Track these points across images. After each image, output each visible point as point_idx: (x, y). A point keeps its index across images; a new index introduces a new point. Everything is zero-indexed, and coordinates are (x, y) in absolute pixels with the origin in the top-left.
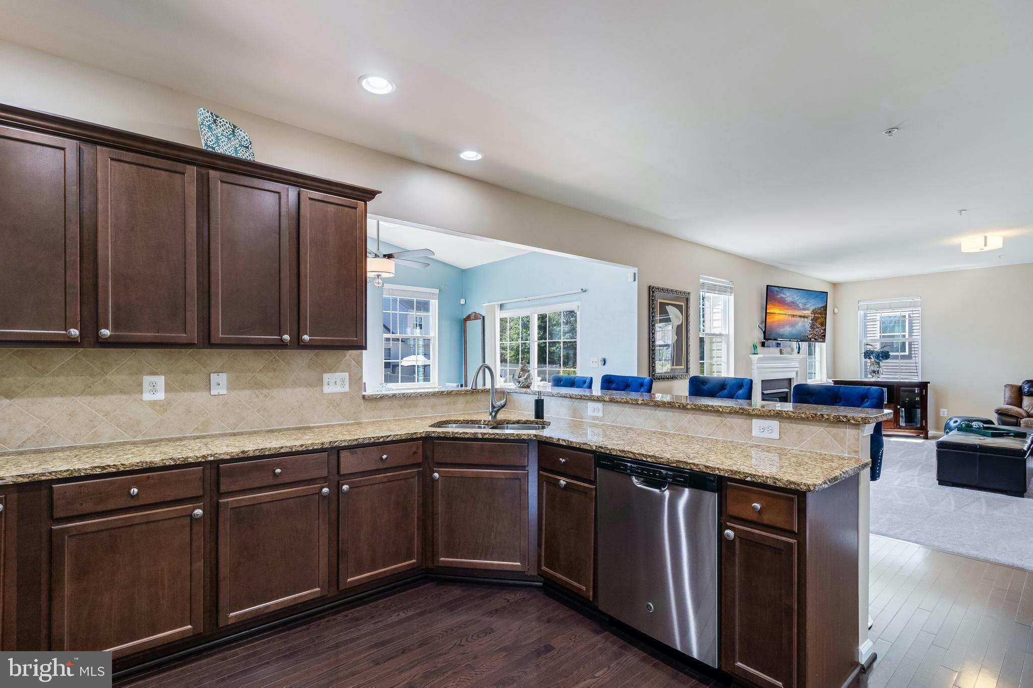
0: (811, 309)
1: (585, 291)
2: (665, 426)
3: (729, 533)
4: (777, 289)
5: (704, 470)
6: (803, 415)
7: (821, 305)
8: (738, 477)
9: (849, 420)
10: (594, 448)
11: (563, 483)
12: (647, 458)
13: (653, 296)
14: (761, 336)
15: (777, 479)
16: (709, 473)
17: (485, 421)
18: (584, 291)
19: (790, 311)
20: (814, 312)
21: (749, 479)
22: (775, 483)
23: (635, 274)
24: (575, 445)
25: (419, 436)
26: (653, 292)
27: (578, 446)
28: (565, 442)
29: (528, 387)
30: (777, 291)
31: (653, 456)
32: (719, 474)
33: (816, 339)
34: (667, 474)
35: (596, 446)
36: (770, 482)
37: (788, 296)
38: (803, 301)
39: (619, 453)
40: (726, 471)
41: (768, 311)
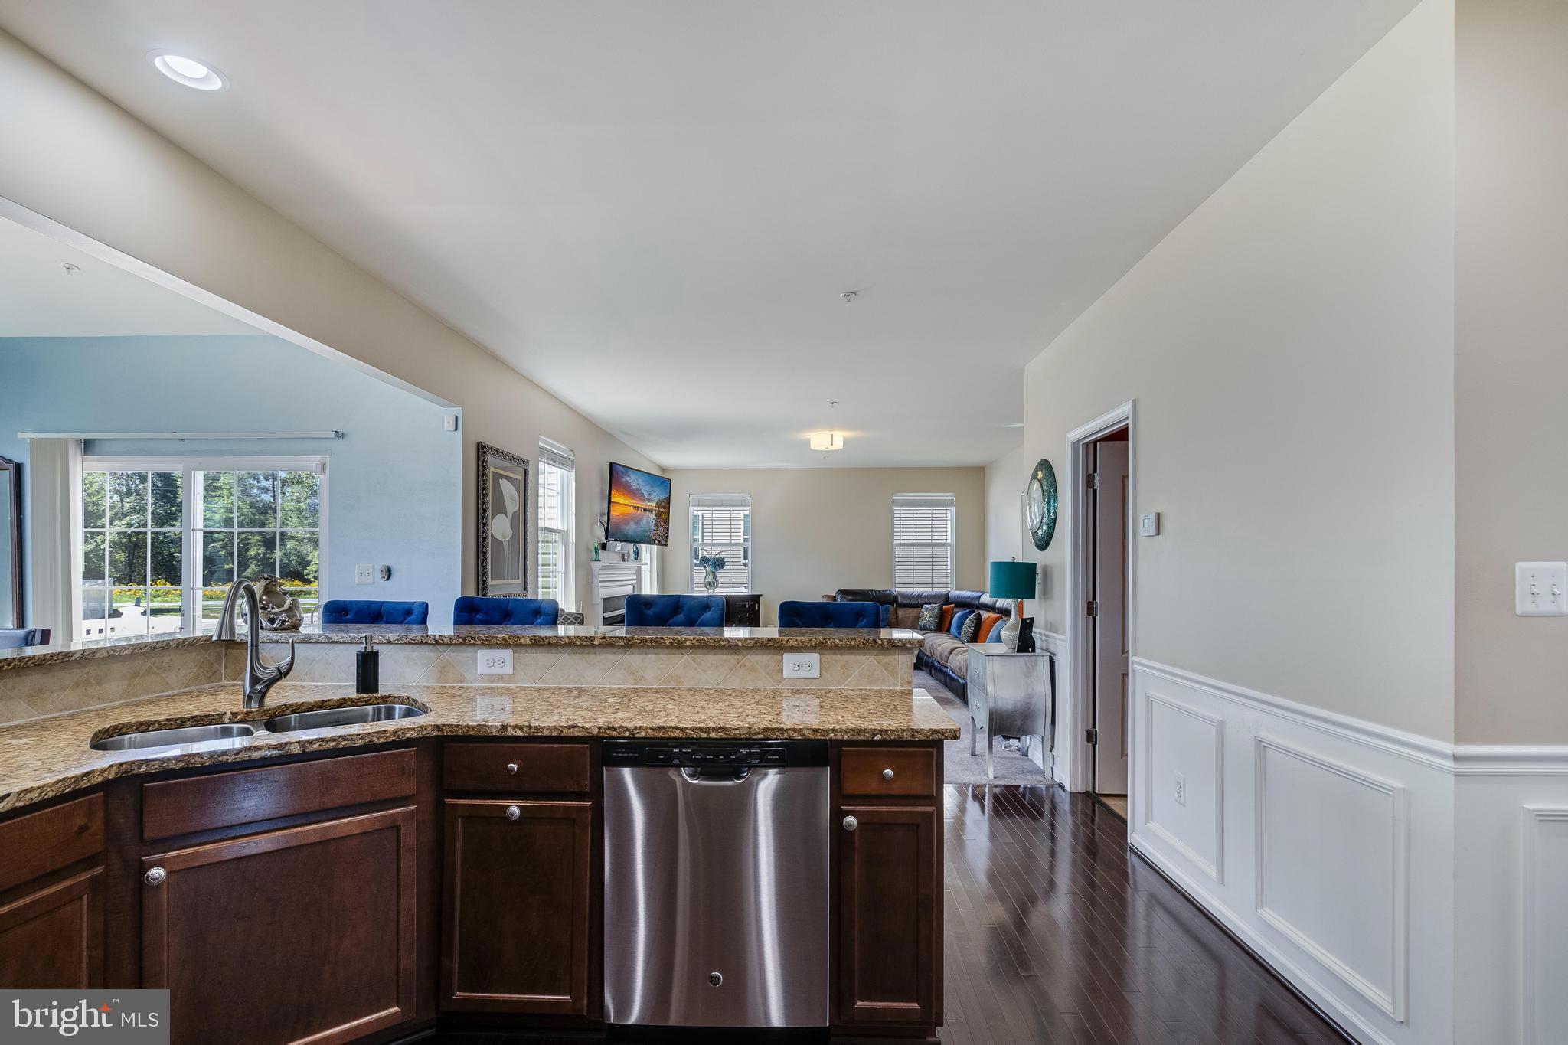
0: (656, 499)
1: (343, 436)
2: (643, 679)
3: (851, 820)
4: (621, 469)
5: (812, 736)
6: (852, 643)
7: (664, 496)
8: (862, 738)
9: (904, 644)
10: (595, 732)
11: (515, 810)
12: (709, 733)
13: (484, 460)
14: (600, 533)
15: (916, 731)
16: (818, 739)
17: (234, 714)
18: (339, 435)
19: (634, 501)
20: (658, 505)
21: (878, 737)
22: (913, 736)
23: (457, 418)
24: (546, 733)
25: (100, 779)
26: (485, 453)
27: (554, 734)
28: (521, 728)
29: (295, 627)
30: (622, 472)
31: (721, 728)
32: (834, 738)
33: (659, 541)
34: (750, 753)
35: (600, 728)
36: (907, 736)
37: (634, 481)
38: (648, 488)
39: (652, 734)
40: (845, 732)
41: (612, 500)
